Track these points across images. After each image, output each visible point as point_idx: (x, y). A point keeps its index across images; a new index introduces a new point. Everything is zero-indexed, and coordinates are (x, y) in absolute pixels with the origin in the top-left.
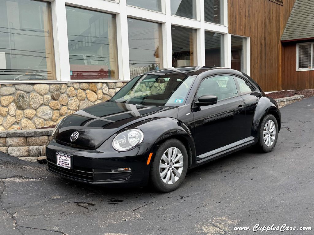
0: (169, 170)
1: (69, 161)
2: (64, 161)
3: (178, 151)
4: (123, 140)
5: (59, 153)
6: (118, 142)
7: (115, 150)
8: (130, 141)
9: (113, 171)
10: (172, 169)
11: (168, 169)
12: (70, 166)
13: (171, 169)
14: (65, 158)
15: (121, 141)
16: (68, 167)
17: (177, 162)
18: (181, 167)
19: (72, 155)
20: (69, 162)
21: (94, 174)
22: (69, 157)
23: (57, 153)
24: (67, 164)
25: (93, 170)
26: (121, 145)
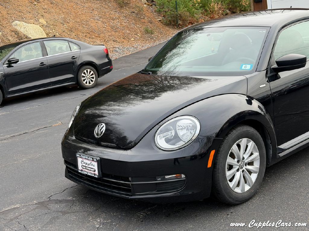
0: (238, 170)
1: (95, 165)
2: (89, 166)
3: (254, 147)
4: (169, 133)
5: (80, 155)
6: (163, 137)
7: (160, 149)
8: (181, 133)
9: (159, 180)
10: (243, 171)
11: (237, 168)
12: (97, 173)
13: (241, 170)
14: (89, 162)
15: (167, 135)
16: (95, 174)
17: (251, 163)
18: (255, 172)
19: (99, 158)
20: (96, 168)
21: (131, 184)
22: (95, 160)
23: (77, 155)
24: (93, 170)
25: (130, 178)
26: (168, 141)
